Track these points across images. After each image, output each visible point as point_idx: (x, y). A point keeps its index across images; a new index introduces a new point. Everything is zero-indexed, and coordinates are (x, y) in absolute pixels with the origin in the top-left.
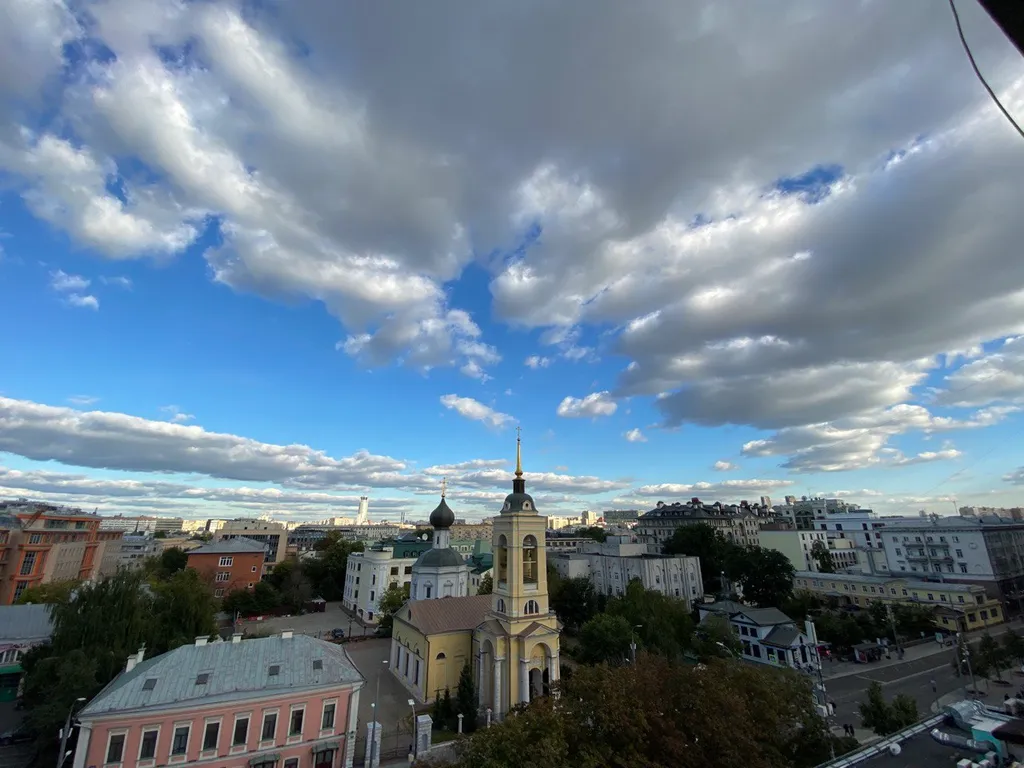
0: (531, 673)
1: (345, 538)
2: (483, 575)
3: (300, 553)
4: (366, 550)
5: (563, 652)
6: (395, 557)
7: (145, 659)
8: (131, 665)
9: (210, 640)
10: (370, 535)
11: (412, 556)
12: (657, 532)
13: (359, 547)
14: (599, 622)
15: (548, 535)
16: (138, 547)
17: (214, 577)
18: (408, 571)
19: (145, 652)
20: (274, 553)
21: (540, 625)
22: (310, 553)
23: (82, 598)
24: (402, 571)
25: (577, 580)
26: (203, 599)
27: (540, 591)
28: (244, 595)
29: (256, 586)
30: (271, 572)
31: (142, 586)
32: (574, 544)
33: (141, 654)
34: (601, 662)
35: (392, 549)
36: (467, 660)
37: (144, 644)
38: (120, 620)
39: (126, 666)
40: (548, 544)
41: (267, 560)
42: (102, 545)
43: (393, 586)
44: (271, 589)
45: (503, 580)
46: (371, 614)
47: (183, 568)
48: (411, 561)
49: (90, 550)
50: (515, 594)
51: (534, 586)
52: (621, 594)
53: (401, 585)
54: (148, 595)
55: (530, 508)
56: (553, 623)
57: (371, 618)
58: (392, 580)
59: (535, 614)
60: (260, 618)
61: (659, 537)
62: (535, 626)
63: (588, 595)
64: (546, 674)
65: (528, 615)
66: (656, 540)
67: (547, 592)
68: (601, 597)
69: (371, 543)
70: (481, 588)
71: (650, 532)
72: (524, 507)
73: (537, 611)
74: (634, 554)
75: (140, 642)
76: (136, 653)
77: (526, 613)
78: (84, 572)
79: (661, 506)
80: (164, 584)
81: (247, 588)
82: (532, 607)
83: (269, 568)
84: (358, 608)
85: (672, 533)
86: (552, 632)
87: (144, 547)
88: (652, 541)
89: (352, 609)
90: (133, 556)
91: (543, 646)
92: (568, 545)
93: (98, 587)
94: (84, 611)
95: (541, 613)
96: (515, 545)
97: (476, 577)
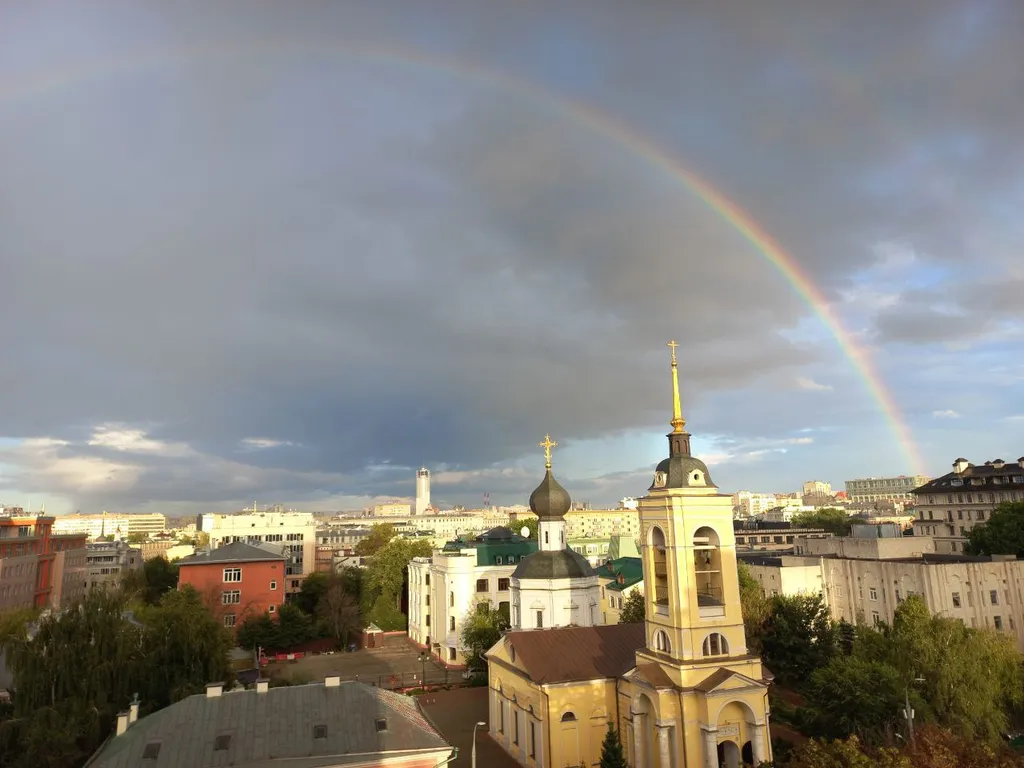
0: (721, 748)
1: (401, 536)
2: (627, 592)
3: (337, 560)
4: (434, 553)
5: (775, 716)
6: (480, 563)
7: (140, 715)
8: (122, 724)
9: (225, 688)
10: (438, 531)
11: (506, 562)
12: (955, 515)
13: (425, 551)
14: (841, 672)
15: (737, 525)
16: (110, 558)
17: (218, 600)
18: (503, 584)
19: (140, 708)
20: (300, 561)
21: (734, 672)
22: (351, 559)
23: (45, 634)
24: (493, 585)
25: (798, 599)
26: (209, 631)
27: (731, 619)
28: (265, 623)
29: (279, 610)
30: (298, 590)
31: (123, 615)
32: (790, 540)
33: (134, 709)
34: (845, 737)
35: (474, 551)
36: (610, 724)
37: (136, 695)
38: (101, 662)
39: (115, 727)
40: (740, 541)
41: (290, 571)
42: (61, 556)
43: (482, 608)
44: (301, 614)
45: (663, 601)
46: (453, 651)
47: (174, 585)
48: (507, 571)
49: (45, 564)
50: (685, 624)
51: (715, 611)
52: (881, 625)
53: (495, 606)
54: (133, 625)
55: (702, 481)
56: (755, 670)
57: (453, 656)
58: (481, 599)
59: (721, 655)
60: (291, 657)
61: (958, 524)
62: (724, 675)
63: (821, 625)
64: (748, 750)
65: (710, 657)
66: (952, 529)
67: (741, 621)
68: (845, 629)
69: (441, 543)
70: (626, 612)
71: (939, 515)
72: (691, 480)
73: (724, 652)
74: (906, 555)
75: (131, 694)
76: (127, 709)
77: (705, 653)
78: (41, 598)
79: (963, 466)
80: (152, 610)
81: (267, 613)
82: (715, 643)
83: (295, 583)
84: (432, 641)
85: (987, 516)
86: (753, 686)
87: (118, 557)
88: (943, 531)
89: (424, 642)
90: (105, 571)
91: (740, 706)
92: (778, 540)
93: (64, 617)
94: (50, 653)
95: (733, 653)
96: (679, 543)
97: (617, 595)
